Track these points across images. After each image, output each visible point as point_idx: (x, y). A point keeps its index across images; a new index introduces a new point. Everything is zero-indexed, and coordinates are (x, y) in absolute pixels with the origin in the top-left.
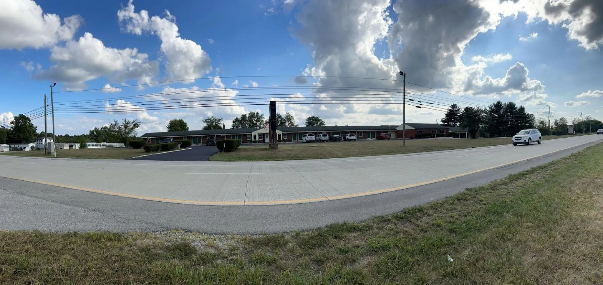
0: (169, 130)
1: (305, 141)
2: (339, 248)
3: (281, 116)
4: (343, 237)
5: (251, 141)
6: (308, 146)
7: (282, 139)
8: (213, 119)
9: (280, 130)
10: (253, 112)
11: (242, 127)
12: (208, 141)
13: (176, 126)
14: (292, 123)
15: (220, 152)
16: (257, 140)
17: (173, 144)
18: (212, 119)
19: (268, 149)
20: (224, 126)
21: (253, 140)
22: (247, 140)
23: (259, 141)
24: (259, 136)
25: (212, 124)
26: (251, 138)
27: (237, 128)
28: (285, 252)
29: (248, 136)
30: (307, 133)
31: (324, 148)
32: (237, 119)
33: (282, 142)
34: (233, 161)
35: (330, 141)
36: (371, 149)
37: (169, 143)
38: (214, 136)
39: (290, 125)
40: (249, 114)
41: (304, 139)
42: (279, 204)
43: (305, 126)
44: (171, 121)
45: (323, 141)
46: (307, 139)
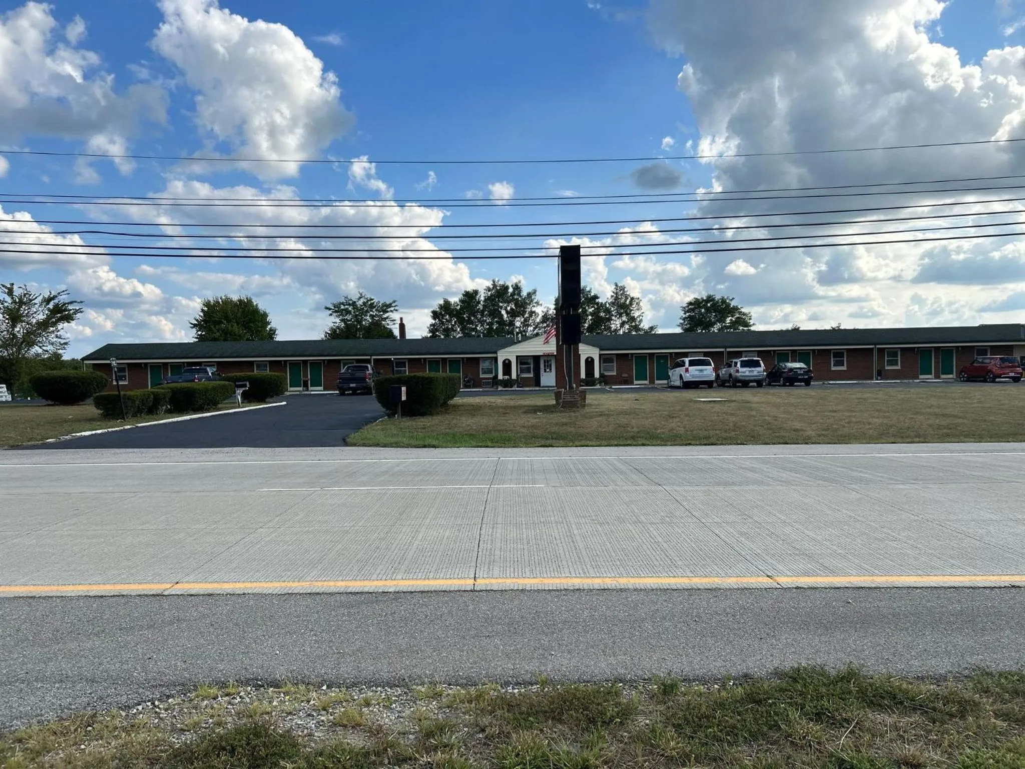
0: (201, 338)
1: (678, 383)
2: (831, 755)
3: (596, 297)
4: (848, 721)
5: (495, 381)
6: (691, 401)
7: (597, 375)
8: (364, 303)
9: (593, 346)
10: (501, 283)
11: (466, 335)
12: (346, 380)
13: (229, 321)
14: (633, 319)
15: (389, 416)
16: (514, 376)
17: (214, 389)
18: (360, 302)
19: (553, 406)
20: (402, 327)
21: (500, 376)
22: (481, 376)
23: (521, 382)
24: (522, 363)
25: (360, 322)
26: (493, 370)
27: (447, 336)
28: (622, 742)
29: (484, 365)
30: (686, 355)
31: (751, 409)
32: (446, 307)
33: (598, 387)
34: (434, 447)
35: (769, 385)
36: (937, 415)
37: (199, 382)
38: (368, 361)
39: (627, 326)
40: (489, 289)
41: (675, 375)
42: (597, 587)
43: (679, 330)
44: (207, 304)
45: (744, 384)
46: (688, 377)
